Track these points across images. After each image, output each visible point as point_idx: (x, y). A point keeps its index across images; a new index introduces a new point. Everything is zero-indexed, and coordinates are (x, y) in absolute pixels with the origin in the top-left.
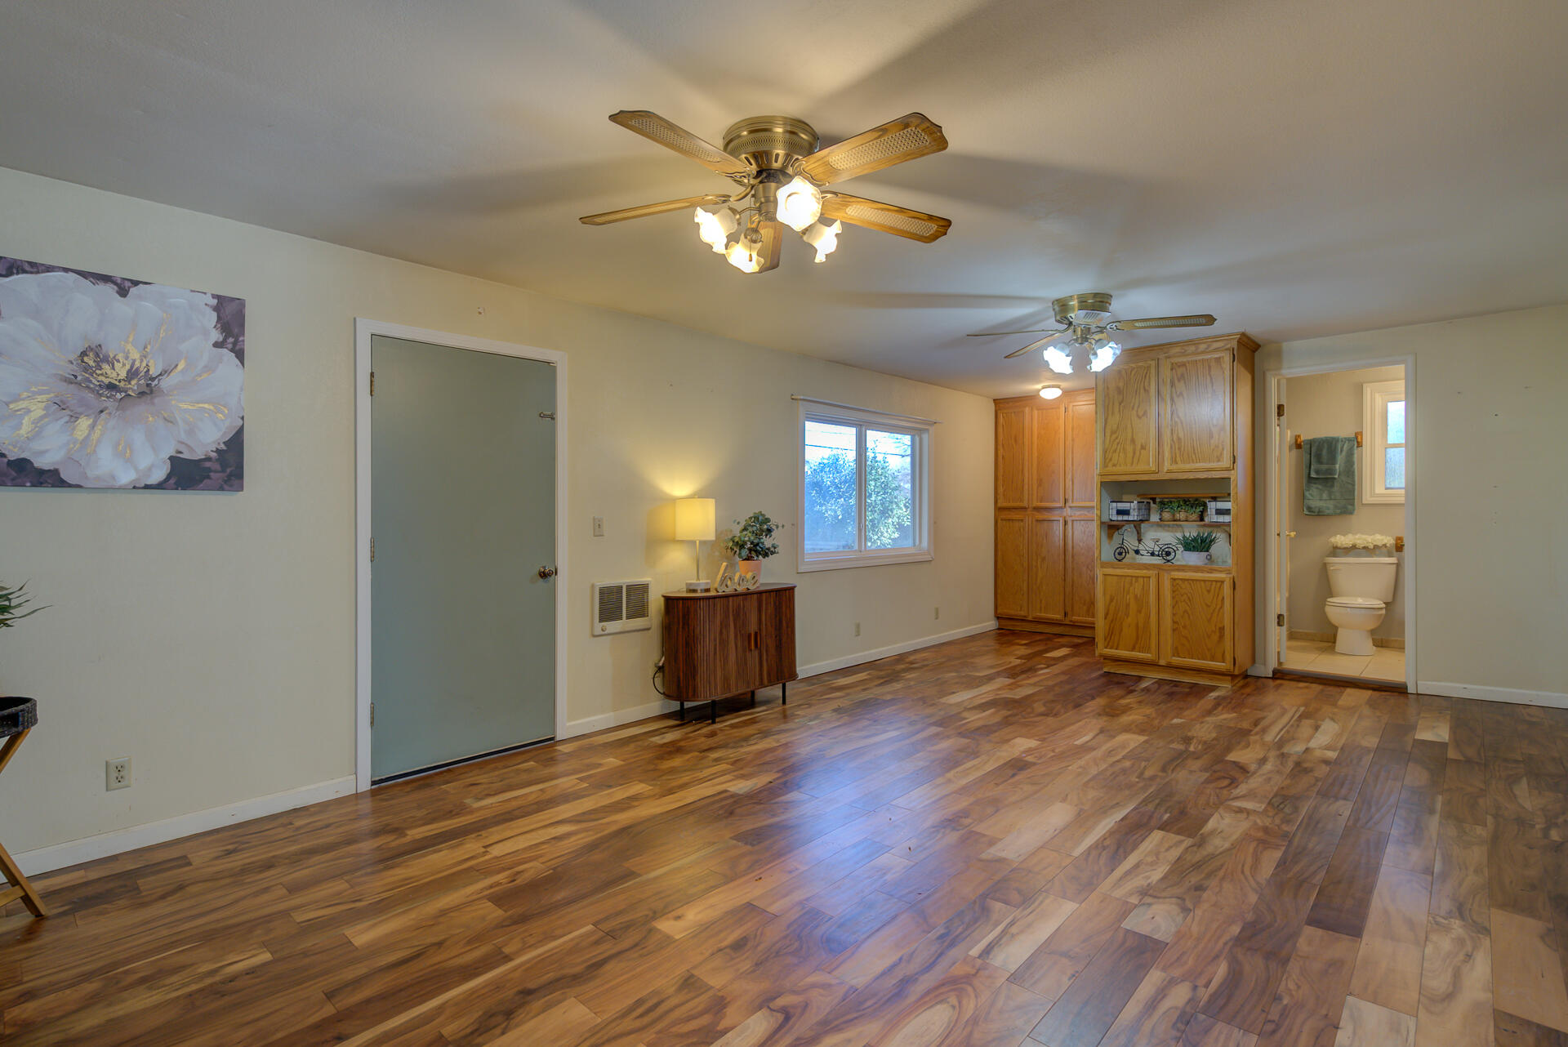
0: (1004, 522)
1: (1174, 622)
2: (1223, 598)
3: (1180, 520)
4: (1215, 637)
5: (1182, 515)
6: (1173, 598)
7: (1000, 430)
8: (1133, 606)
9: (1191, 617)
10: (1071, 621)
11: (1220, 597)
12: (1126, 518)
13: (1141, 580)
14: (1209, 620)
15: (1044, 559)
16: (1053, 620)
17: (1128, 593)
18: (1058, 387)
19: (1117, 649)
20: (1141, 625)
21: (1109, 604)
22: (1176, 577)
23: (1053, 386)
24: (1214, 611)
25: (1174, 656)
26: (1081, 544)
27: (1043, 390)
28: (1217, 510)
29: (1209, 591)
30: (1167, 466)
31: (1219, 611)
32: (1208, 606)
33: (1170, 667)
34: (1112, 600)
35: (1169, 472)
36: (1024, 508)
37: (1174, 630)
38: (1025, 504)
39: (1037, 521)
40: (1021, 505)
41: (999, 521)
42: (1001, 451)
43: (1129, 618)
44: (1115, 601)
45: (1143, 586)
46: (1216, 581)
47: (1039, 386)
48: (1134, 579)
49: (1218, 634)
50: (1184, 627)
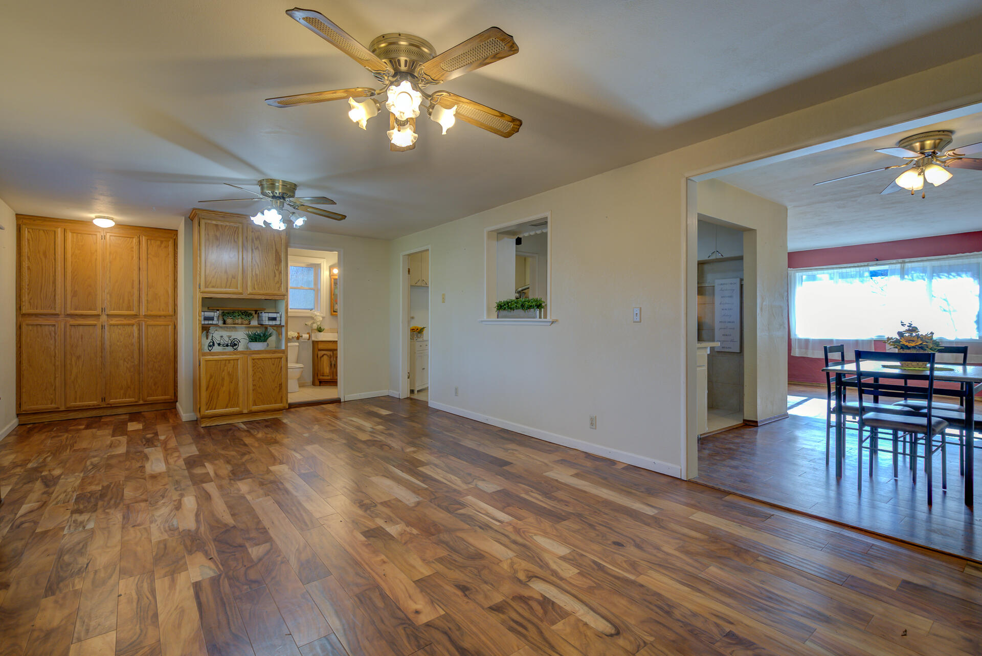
0: (30, 327)
1: (254, 385)
2: (281, 367)
3: (238, 324)
4: (277, 390)
5: (240, 321)
6: (253, 370)
7: (25, 243)
8: (227, 379)
9: (263, 381)
10: (108, 404)
11: (280, 367)
12: (210, 322)
13: (232, 362)
14: (274, 381)
15: (79, 358)
16: (89, 406)
17: (224, 371)
18: (112, 219)
19: (215, 409)
20: (232, 391)
21: (209, 381)
22: (255, 358)
23: (108, 218)
24: (276, 375)
25: (253, 406)
26: (118, 344)
27: (96, 219)
28: (269, 318)
29: (273, 364)
30: (250, 290)
31: (279, 375)
32: (273, 373)
33: (251, 413)
34: (211, 377)
35: (251, 294)
36: (57, 315)
37: (253, 390)
38: (57, 311)
39: (71, 325)
40: (53, 311)
41: (24, 327)
42: (25, 264)
43: (224, 388)
44: (213, 378)
45: (234, 365)
46: (278, 358)
47: (93, 216)
48: (227, 361)
49: (278, 388)
50: (260, 387)
